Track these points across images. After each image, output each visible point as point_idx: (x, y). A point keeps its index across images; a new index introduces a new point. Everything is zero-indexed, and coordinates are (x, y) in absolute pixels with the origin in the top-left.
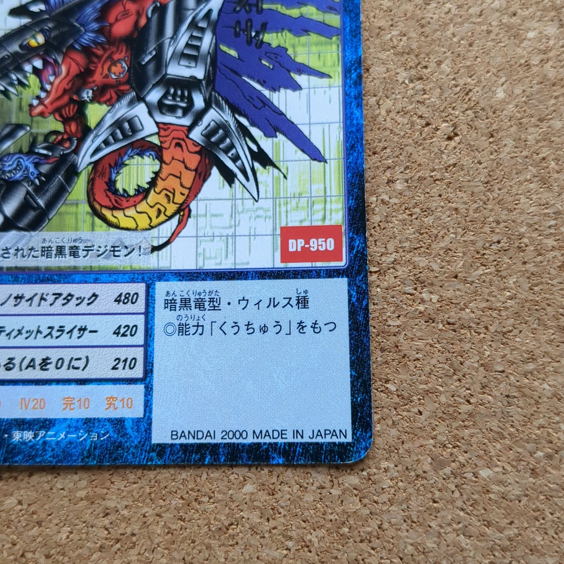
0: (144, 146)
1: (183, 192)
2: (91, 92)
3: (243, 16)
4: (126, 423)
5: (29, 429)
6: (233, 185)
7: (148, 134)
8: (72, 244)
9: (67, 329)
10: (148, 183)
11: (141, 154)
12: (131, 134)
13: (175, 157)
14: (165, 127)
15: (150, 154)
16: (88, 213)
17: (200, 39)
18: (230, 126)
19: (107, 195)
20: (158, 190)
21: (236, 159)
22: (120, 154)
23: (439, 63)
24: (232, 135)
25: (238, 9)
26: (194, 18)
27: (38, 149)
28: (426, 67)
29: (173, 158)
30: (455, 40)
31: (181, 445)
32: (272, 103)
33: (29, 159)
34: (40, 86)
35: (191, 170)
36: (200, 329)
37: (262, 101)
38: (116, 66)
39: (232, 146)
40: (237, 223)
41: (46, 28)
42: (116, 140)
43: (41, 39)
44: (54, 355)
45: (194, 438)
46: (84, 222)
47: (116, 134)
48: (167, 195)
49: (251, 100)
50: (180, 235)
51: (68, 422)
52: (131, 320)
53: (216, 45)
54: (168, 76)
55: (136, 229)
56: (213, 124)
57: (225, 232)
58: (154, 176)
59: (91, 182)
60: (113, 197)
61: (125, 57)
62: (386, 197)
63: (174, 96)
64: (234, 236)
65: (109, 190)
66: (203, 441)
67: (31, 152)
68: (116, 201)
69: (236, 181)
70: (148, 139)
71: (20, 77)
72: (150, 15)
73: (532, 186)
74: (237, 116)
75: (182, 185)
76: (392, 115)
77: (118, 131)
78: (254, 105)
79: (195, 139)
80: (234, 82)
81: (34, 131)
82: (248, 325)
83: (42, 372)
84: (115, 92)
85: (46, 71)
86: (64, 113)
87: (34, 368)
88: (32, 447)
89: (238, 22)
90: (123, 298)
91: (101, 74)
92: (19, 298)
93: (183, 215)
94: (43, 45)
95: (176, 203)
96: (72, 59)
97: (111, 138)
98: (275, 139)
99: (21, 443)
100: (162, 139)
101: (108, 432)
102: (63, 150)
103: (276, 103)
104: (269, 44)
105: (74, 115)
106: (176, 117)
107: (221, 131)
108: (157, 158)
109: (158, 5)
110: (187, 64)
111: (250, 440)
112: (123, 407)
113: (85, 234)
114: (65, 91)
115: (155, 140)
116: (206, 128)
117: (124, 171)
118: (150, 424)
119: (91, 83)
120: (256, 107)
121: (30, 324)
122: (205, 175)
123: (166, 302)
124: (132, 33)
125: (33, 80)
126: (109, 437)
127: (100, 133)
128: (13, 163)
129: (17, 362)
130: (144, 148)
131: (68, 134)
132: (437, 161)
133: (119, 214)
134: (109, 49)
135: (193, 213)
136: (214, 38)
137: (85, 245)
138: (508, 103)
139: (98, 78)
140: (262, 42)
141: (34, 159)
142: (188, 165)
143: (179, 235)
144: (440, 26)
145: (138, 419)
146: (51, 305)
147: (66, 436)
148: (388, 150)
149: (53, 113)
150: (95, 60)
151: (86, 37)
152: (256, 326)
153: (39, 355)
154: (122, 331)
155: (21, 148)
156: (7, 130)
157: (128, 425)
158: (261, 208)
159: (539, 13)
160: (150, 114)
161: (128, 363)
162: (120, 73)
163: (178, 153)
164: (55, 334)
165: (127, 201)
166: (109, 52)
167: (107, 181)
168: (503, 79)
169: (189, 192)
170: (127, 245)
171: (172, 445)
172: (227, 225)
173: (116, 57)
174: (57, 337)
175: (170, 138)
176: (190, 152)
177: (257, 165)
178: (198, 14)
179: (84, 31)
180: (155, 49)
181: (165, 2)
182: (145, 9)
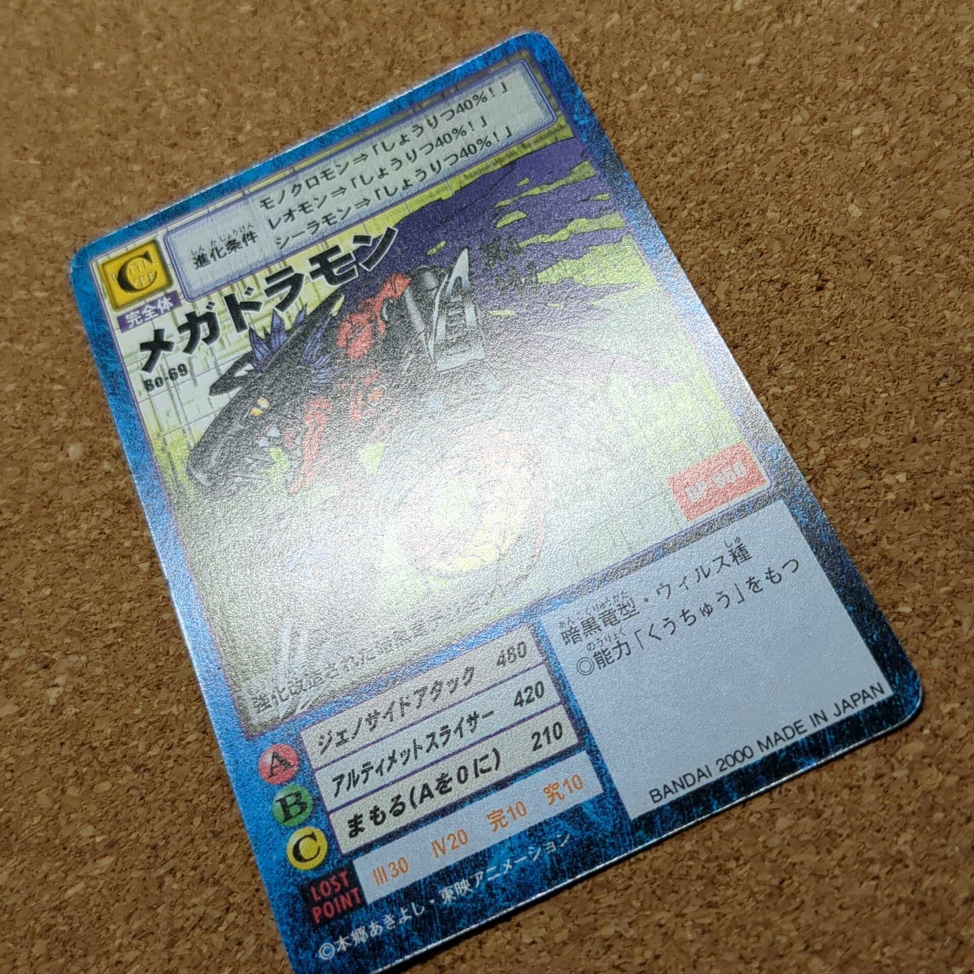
4: (585, 810)
5: (459, 878)
9: (453, 727)
17: (462, 316)
23: (763, 212)
25: (491, 262)
26: (442, 296)
28: (748, 225)
30: (768, 179)
31: (671, 804)
36: (624, 647)
38: (371, 391)
41: (265, 388)
43: (264, 403)
44: (450, 768)
45: (683, 787)
51: (508, 844)
52: (530, 680)
54: (441, 374)
61: (377, 378)
62: (777, 390)
66: (697, 786)
71: (258, 456)
72: (386, 317)
73: (951, 294)
76: (735, 295)
82: (684, 614)
83: (444, 796)
85: (285, 435)
87: (432, 796)
88: (473, 900)
90: (507, 656)
91: (357, 409)
92: (372, 719)
94: (268, 408)
99: (457, 902)
101: (566, 833)
104: (548, 283)
109: (391, 301)
110: (458, 350)
111: (759, 755)
112: (571, 791)
118: (617, 796)
121: (402, 742)
123: (565, 636)
125: (275, 453)
126: (572, 838)
129: (405, 799)
132: (818, 320)
134: (354, 377)
138: (870, 218)
140: (539, 284)
144: (742, 172)
145: (597, 797)
146: (418, 707)
147: (513, 864)
151: (319, 377)
152: (695, 611)
153: (431, 778)
154: (525, 696)
157: (588, 810)
159: (853, 105)
161: (551, 734)
162: (379, 398)
164: (439, 740)
168: (850, 194)
171: (660, 809)
173: (366, 382)
174: (445, 743)
178: (444, 290)
179: (313, 370)
180: (410, 352)
181: (398, 295)
182: (378, 313)
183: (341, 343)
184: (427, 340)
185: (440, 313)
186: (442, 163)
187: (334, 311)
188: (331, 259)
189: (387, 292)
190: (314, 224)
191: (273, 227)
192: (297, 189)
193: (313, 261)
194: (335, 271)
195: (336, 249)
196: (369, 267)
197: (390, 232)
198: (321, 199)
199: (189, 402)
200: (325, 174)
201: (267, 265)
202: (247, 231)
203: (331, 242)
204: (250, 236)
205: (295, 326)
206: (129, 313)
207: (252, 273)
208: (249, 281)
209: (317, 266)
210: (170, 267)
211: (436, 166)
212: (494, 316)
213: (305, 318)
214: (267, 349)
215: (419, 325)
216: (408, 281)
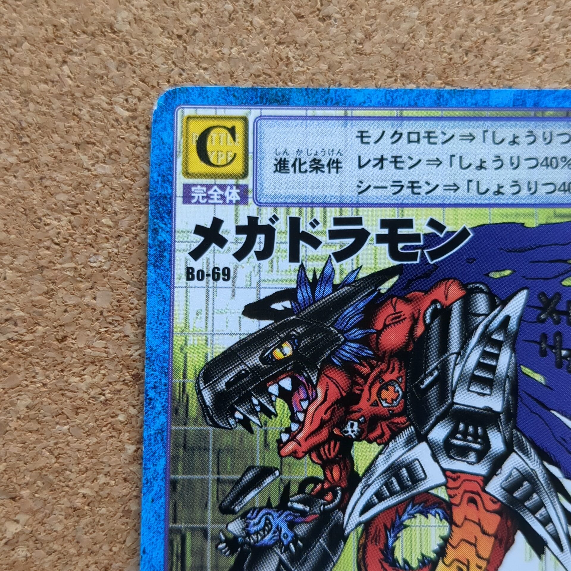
0: (428, 500)
1: (480, 564)
2: (356, 424)
3: (550, 328)
6: (543, 556)
7: (432, 484)
10: (435, 552)
11: (425, 513)
12: (410, 483)
13: (468, 517)
14: (454, 476)
15: (436, 512)
17: (496, 357)
18: (537, 476)
19: (383, 567)
20: (447, 560)
21: (546, 521)
22: (397, 511)
24: (540, 489)
25: (543, 317)
26: (486, 327)
27: (292, 501)
29: (466, 519)
33: (280, 516)
34: (289, 414)
35: (488, 535)
38: (388, 390)
39: (541, 505)
41: (294, 333)
42: (393, 493)
43: (288, 349)
47: (392, 483)
48: (458, 568)
49: (563, 442)
53: (517, 366)
54: (455, 406)
56: (515, 473)
58: (442, 542)
59: (362, 549)
60: (390, 570)
61: (398, 378)
63: (465, 434)
65: (386, 560)
67: (283, 506)
69: (547, 550)
70: (432, 491)
71: (263, 401)
72: (428, 321)
74: (546, 464)
75: (479, 556)
77: (394, 480)
78: (566, 449)
79: (492, 493)
80: (540, 417)
81: (286, 477)
84: (388, 426)
85: (296, 393)
86: (322, 453)
89: (544, 336)
91: (369, 400)
94: (290, 356)
96: (329, 378)
97: (384, 488)
100: (452, 492)
102: (324, 505)
105: (336, 456)
106: (468, 463)
107: (526, 484)
108: (445, 517)
109: (439, 306)
110: (480, 391)
114: (323, 423)
115: (442, 493)
116: (506, 480)
117: (404, 534)
119: (356, 412)
122: (507, 542)
124: (407, 344)
125: (281, 405)
127: (370, 482)
128: (260, 522)
130: (429, 503)
131: (329, 482)
134: (377, 366)
136: (513, 355)
139: (364, 405)
141: (286, 516)
142: (486, 528)
149: (309, 452)
150: (361, 381)
151: (347, 348)
155: (269, 500)
156: (250, 475)
160: (434, 456)
162: (393, 400)
163: (471, 512)
166: (377, 370)
167: (382, 548)
169: (488, 565)
173: (387, 377)
175: (461, 491)
176: (487, 511)
178: (491, 322)
179: (343, 339)
180: (436, 368)
181: (448, 303)
182: (422, 312)
183: (379, 325)
184: (456, 364)
186: (540, 187)
187: (385, 287)
188: (401, 231)
189: (438, 293)
190: (398, 185)
191: (360, 167)
192: (397, 137)
193: (384, 223)
194: (400, 245)
195: (408, 223)
196: (432, 260)
197: (464, 233)
198: (415, 161)
199: (221, 312)
200: (429, 135)
201: (341, 205)
202: (334, 157)
203: (408, 214)
204: (335, 164)
205: (344, 284)
206: (195, 185)
207: (325, 205)
208: (318, 212)
209: (385, 231)
210: (250, 155)
211: (533, 185)
212: (523, 373)
213: (355, 281)
214: (310, 294)
215: (455, 345)
216: (462, 293)
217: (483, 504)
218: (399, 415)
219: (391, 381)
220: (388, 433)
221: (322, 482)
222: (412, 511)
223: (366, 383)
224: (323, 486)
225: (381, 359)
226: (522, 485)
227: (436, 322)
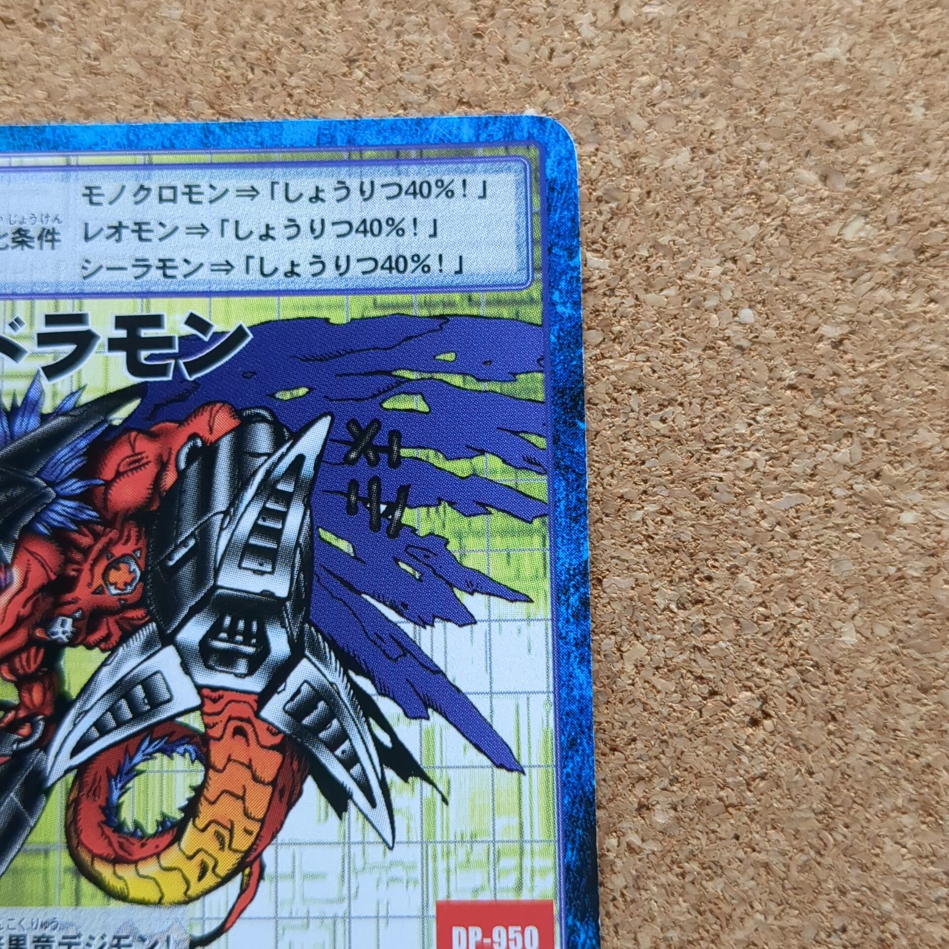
0: (173, 733)
1: (250, 828)
2: (69, 621)
3: (363, 472)
6: (346, 815)
7: (181, 708)
8: (39, 932)
10: (182, 809)
11: (168, 751)
12: (148, 707)
13: (233, 757)
14: (215, 695)
15: (186, 751)
16: (67, 870)
17: (282, 516)
18: (338, 693)
19: (103, 833)
20: (201, 822)
21: (350, 761)
22: (127, 750)
23: (734, 571)
24: (343, 713)
25: (353, 455)
26: (269, 472)
28: (709, 579)
29: (229, 760)
30: (765, 524)
32: (420, 648)
35: (263, 783)
37: (400, 644)
38: (118, 569)
39: (342, 736)
40: (353, 891)
46: (61, 887)
47: (120, 708)
48: (218, 835)
49: (379, 641)
50: (245, 914)
53: (312, 528)
54: (219, 591)
55: (159, 903)
56: (305, 688)
57: (330, 911)
58: (193, 794)
59: (73, 807)
60: (115, 838)
61: (134, 551)
62: (635, 840)
63: (232, 632)
64: (348, 918)
65: (108, 822)
68: (121, 845)
69: (351, 806)
70: (181, 719)
72: (182, 465)
73: (906, 820)
74: (352, 674)
75: (246, 814)
76: (647, 673)
77: (123, 703)
78: (384, 651)
79: (271, 719)
80: (346, 604)
84: (117, 622)
86: (18, 665)
89: (354, 484)
91: (90, 585)
93: (250, 875)
95: (236, 851)
96: (31, 553)
97: (109, 716)
98: (424, 722)
100: (210, 720)
102: (17, 741)
103: (426, 649)
104: (414, 530)
105: (38, 669)
106: (236, 675)
107: (321, 705)
108: (198, 758)
109: (199, 443)
110: (255, 566)
113: (63, 912)
114: (20, 622)
115: (195, 721)
116: (292, 699)
117: (136, 784)
119: (70, 603)
120: (388, 656)
122: (291, 794)
124: (150, 500)
127: (87, 708)
130: (174, 738)
131: (27, 708)
132: (730, 768)
133: (126, 872)
134: (104, 534)
135: (269, 870)
136: (308, 513)
137: (63, 933)
138: (863, 654)
139: (82, 593)
140: (400, 525)
142: (258, 773)
143: (243, 916)
144: (736, 495)
148: (639, 745)
150: (78, 557)
151: (58, 508)
158: (401, 863)
159: (923, 473)
160: (186, 668)
162: (126, 584)
163: (237, 748)
165: (143, 845)
166: (104, 540)
167: (104, 804)
168: (854, 607)
169: (261, 828)
170: (143, 933)
172: (334, 895)
173: (118, 550)
175: (224, 717)
176: (263, 747)
177: (390, 775)
178: (275, 465)
179: (54, 495)
180: (192, 535)
181: (212, 438)
182: (174, 452)
183: (108, 473)
184: (222, 529)
185: (256, 494)
186: (353, 263)
187: (119, 417)
188: (146, 333)
189: (199, 424)
190: (142, 264)
191: (87, 238)
192: (143, 193)
193: (121, 322)
194: (144, 354)
195: (156, 321)
196: (190, 374)
197: (240, 333)
198: (169, 229)
200: (190, 191)
201: (56, 296)
202: (49, 225)
203: (156, 307)
204: (49, 236)
205: (58, 412)
207: (32, 296)
208: (22, 308)
209: (122, 334)
211: (343, 263)
212: (323, 540)
213: (74, 408)
214: (7, 430)
215: (221, 500)
216: (234, 423)
217: (257, 736)
218: (135, 606)
219: (124, 556)
220: (117, 634)
221: (16, 708)
222: (150, 750)
223: (85, 559)
224: (16, 714)
225: (109, 524)
226: (316, 708)
227: (195, 465)
